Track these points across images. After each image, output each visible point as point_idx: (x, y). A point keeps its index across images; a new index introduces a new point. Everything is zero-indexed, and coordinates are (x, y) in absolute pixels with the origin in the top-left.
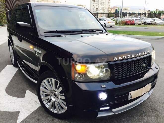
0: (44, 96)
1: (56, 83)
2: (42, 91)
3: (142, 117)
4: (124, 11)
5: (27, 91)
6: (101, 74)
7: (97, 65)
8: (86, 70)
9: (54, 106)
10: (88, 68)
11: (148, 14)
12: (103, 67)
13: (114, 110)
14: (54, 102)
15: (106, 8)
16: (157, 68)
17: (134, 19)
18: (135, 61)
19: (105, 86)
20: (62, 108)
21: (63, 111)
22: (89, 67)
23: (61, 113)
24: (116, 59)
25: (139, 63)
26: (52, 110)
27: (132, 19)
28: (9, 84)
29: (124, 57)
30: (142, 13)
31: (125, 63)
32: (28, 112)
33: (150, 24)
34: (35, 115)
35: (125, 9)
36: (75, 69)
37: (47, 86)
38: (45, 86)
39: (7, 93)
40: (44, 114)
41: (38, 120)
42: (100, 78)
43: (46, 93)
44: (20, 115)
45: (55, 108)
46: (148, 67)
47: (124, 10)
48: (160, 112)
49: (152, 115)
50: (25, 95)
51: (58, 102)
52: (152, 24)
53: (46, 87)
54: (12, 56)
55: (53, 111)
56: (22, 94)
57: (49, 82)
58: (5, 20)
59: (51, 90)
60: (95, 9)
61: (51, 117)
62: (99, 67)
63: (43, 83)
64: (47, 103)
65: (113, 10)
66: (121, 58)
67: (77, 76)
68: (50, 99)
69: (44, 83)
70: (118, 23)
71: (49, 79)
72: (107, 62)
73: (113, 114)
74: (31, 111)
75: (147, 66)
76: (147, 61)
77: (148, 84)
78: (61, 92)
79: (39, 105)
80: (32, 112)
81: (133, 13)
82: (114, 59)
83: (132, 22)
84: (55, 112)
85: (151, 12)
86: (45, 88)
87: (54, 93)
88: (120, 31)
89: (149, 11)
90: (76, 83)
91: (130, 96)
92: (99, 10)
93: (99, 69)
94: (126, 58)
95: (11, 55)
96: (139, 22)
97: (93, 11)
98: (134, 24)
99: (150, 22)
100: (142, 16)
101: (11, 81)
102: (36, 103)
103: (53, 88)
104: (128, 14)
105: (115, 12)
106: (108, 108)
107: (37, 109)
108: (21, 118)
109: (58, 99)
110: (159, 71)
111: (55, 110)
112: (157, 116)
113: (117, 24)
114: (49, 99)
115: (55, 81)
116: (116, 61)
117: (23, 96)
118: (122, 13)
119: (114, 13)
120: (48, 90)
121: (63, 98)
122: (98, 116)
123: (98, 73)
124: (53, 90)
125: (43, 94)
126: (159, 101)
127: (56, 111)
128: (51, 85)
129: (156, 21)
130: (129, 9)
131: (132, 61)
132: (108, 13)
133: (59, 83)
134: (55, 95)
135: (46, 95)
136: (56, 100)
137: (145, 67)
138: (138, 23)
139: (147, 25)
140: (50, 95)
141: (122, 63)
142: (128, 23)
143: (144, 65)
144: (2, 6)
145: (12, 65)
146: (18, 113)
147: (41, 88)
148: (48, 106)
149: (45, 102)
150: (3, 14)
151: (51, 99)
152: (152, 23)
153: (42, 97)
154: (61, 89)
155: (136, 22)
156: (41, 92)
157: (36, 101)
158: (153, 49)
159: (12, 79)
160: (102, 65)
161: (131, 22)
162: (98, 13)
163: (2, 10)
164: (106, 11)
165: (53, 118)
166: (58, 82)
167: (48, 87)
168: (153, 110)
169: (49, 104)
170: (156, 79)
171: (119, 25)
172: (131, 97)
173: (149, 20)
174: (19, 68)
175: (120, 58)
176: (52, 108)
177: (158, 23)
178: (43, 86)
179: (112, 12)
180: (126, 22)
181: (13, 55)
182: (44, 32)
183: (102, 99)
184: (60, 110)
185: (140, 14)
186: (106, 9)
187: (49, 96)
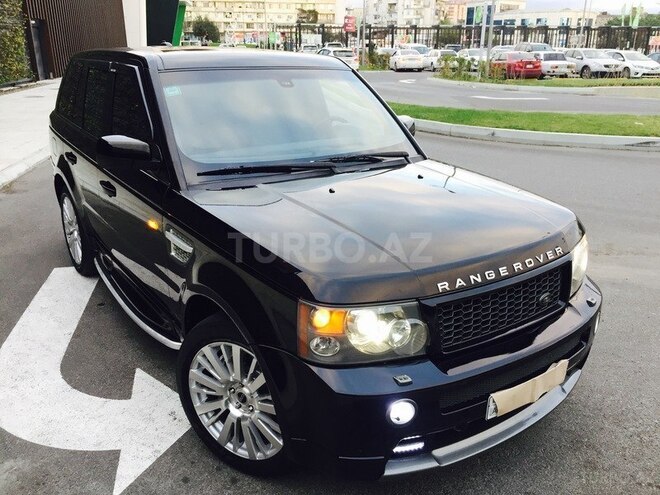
0: (204, 399)
1: (245, 360)
2: (197, 383)
3: (538, 468)
4: (503, 17)
5: (140, 374)
6: (397, 337)
7: (382, 309)
8: (347, 328)
9: (236, 432)
10: (352, 321)
11: (600, 29)
12: (401, 316)
13: (438, 452)
14: (239, 420)
15: (427, 4)
16: (593, 302)
17: (542, 54)
18: (510, 289)
19: (409, 380)
20: (266, 441)
21: (270, 453)
22: (355, 316)
23: (263, 458)
24: (447, 287)
25: (525, 292)
26: (230, 446)
27: (530, 57)
28: (71, 345)
29: (472, 277)
30: (574, 25)
31: (476, 299)
32: (148, 452)
33: (603, 74)
34: (173, 462)
35: (507, 9)
36: (310, 322)
37: (213, 367)
38: (206, 366)
39: (69, 382)
40: (205, 459)
41: (186, 480)
42: (391, 352)
43: (209, 389)
44: (121, 463)
45: (241, 439)
46: (560, 302)
47: (502, 11)
48: (600, 452)
49: (574, 461)
50: (131, 387)
51: (252, 423)
52: (611, 75)
53: (212, 372)
54: (72, 233)
55: (234, 450)
56: (119, 387)
57: (220, 353)
58: (21, 60)
59: (228, 382)
60: (384, 8)
61: (229, 469)
62: (388, 316)
63: (199, 358)
64: (213, 424)
65: (456, 10)
66: (463, 283)
67: (317, 345)
68: (224, 409)
69: (204, 356)
70: (475, 71)
71: (222, 345)
72: (417, 299)
73: (434, 464)
74: (157, 447)
75: (555, 299)
76: (557, 281)
77: (557, 361)
78: (261, 391)
79: (185, 425)
80: (163, 452)
81: (538, 28)
82: (440, 288)
83: (531, 66)
84: (242, 453)
85: (612, 19)
86: (206, 372)
87: (238, 390)
88: (483, 113)
89: (605, 14)
90: (314, 369)
91: (491, 407)
92: (399, 13)
93: (388, 322)
94: (479, 280)
95: (67, 231)
96: (562, 66)
97: (376, 13)
98: (542, 76)
99: (606, 66)
100: (574, 38)
101: (76, 335)
102: (172, 418)
103: (235, 375)
104: (518, 28)
105: (465, 18)
106: (420, 445)
107: (179, 441)
108: (128, 472)
109: (252, 411)
110: (599, 310)
111: (240, 447)
112: (591, 465)
113: (473, 74)
114: (220, 410)
115: (242, 351)
116: (445, 293)
117: (126, 394)
118: (492, 26)
119: (459, 27)
120: (216, 379)
121: (271, 408)
122: (388, 472)
123: (385, 337)
124: (234, 382)
125: (199, 394)
126: (600, 410)
127: (243, 449)
128: (228, 365)
129: (628, 63)
130: (522, 6)
131: (502, 290)
132: (437, 27)
133: (255, 361)
134: (243, 399)
135: (208, 395)
136: (246, 415)
137: (549, 304)
138: (555, 70)
139: (593, 81)
140: (225, 399)
141: (467, 300)
142: (516, 72)
143: (544, 297)
144: (7, 6)
145: (73, 269)
146: (114, 457)
147: (194, 371)
148: (216, 431)
149: (205, 421)
150: (12, 40)
151: (227, 412)
152: (612, 70)
153: (197, 404)
154: (261, 380)
155: (546, 66)
156: (193, 387)
157: (173, 413)
158: (583, 233)
159: (78, 328)
160: (397, 309)
161: (528, 66)
162: (397, 28)
163: (9, 21)
164: (428, 20)
165: (234, 474)
166: (252, 358)
167: (218, 372)
168: (576, 443)
169: (219, 426)
170: (587, 341)
171: (480, 81)
172: (496, 410)
173: (600, 59)
174: (101, 281)
175: (460, 283)
176: (230, 441)
177: (638, 70)
178: (200, 365)
179: (454, 21)
180: (509, 66)
181: (76, 233)
182: (199, 174)
183: (398, 419)
184: (258, 450)
185: (565, 29)
186: (428, 6)
187: (223, 401)
